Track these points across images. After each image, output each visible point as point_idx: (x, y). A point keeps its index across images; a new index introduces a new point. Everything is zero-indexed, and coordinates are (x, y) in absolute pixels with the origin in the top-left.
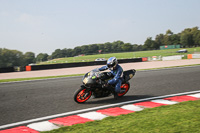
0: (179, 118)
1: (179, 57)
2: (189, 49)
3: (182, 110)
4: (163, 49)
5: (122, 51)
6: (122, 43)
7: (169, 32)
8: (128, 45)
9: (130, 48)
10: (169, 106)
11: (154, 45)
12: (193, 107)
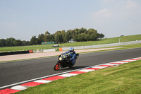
0: (52, 92)
1: (54, 50)
2: (60, 45)
3: (54, 86)
4: (44, 45)
5: (14, 45)
6: (14, 39)
7: (47, 33)
8: (19, 41)
9: (20, 43)
10: (45, 84)
11: (37, 41)
12: (61, 83)
